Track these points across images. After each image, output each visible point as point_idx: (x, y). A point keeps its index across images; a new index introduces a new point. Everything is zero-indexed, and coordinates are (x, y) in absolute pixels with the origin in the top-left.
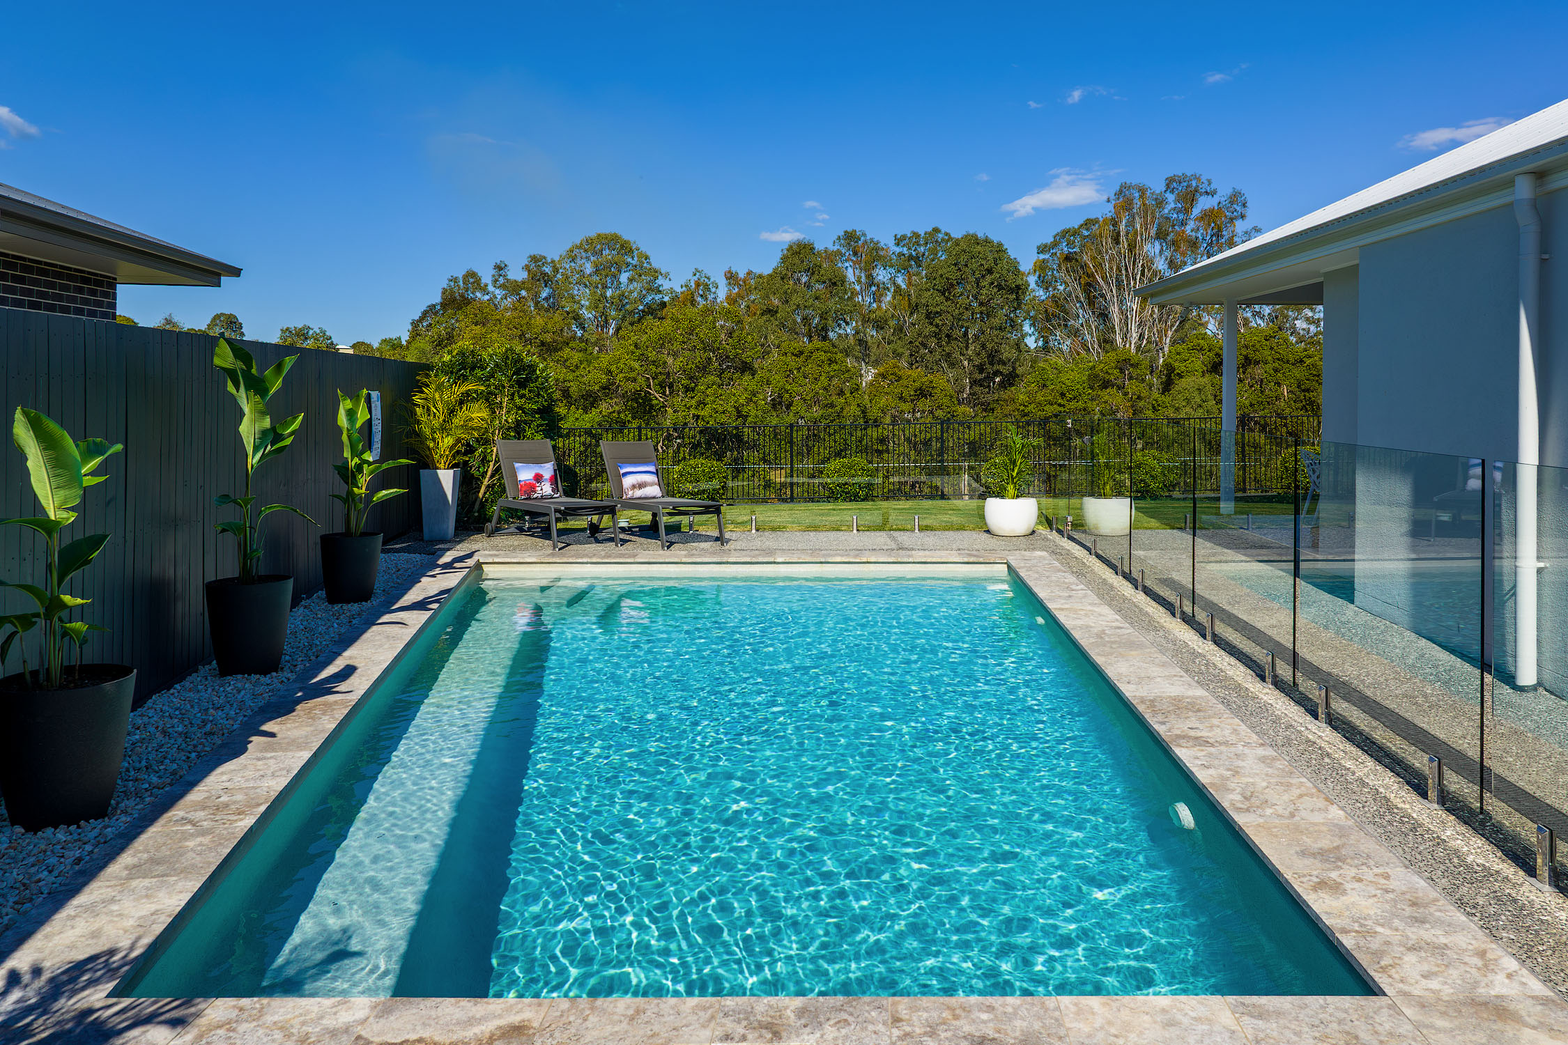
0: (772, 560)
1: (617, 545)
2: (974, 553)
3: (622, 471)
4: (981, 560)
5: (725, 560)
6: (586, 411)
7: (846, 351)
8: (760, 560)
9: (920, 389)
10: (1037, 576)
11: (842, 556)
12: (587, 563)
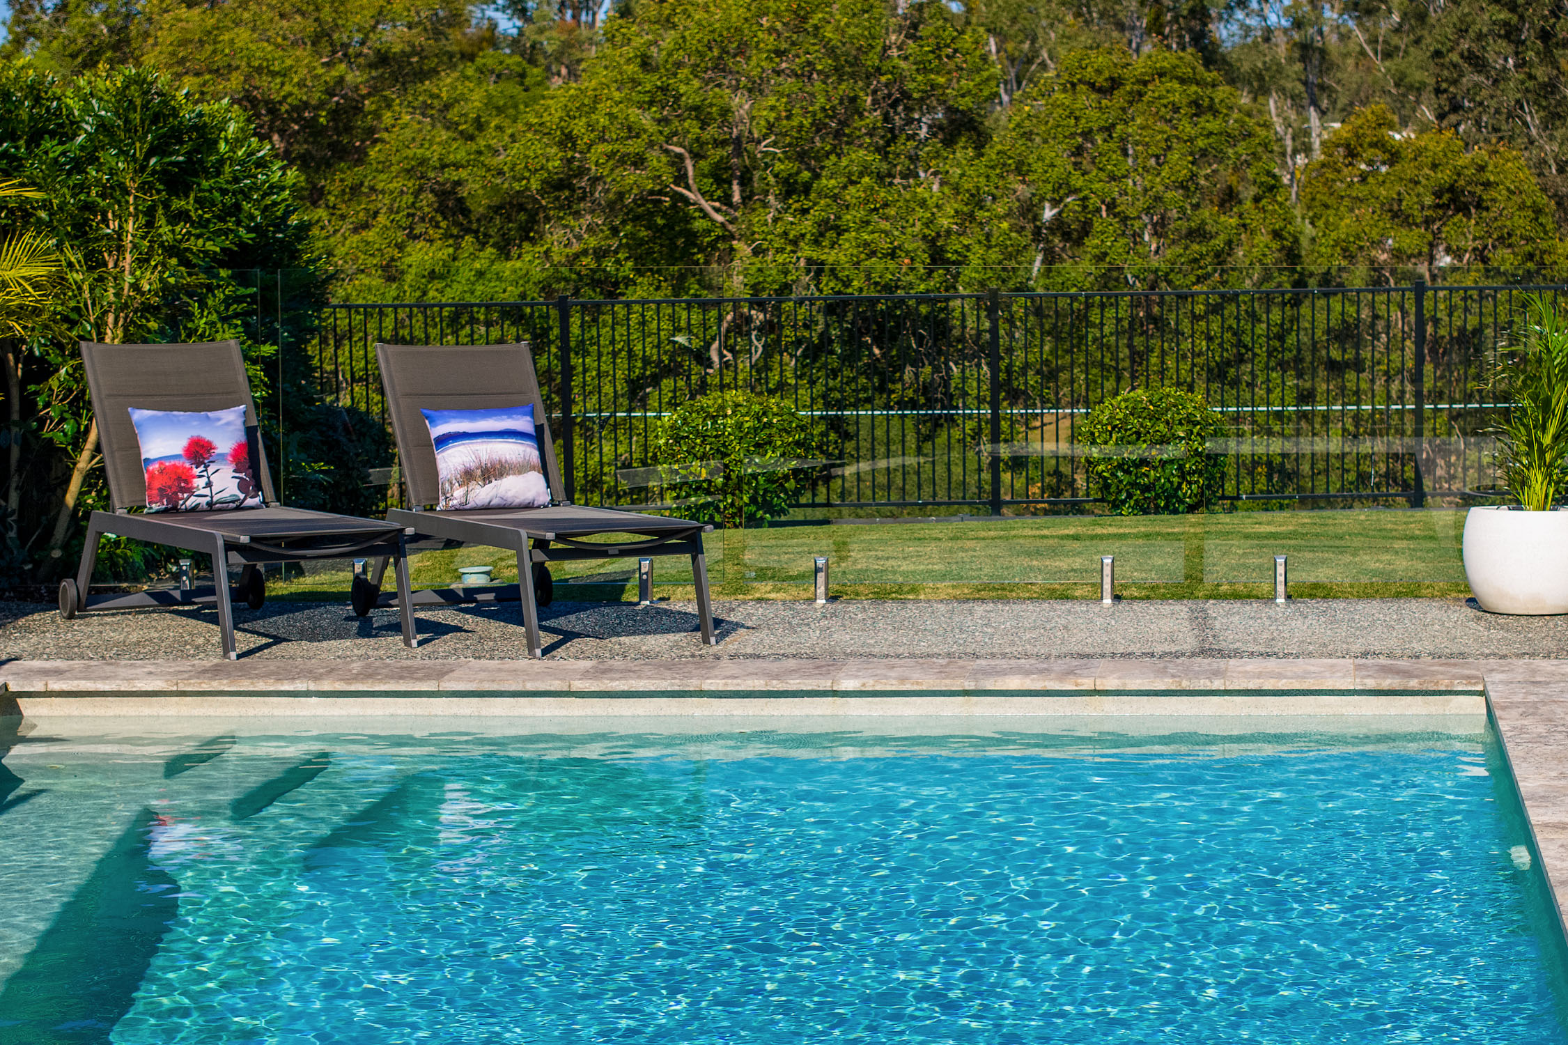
0: (825, 684)
1: (407, 643)
2: (1403, 663)
3: (437, 431)
4: (1413, 684)
5: (693, 685)
6: (504, 251)
7: (1260, 78)
8: (794, 684)
9: (1452, 189)
10: (1541, 729)
11: (1027, 673)
12: (308, 694)
